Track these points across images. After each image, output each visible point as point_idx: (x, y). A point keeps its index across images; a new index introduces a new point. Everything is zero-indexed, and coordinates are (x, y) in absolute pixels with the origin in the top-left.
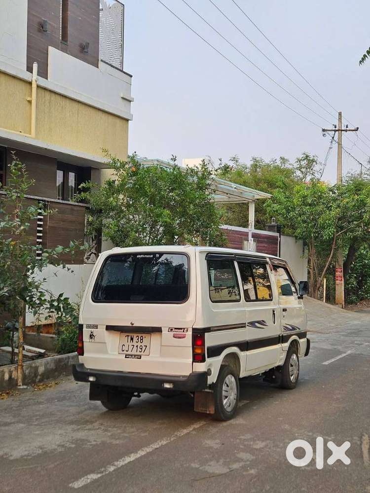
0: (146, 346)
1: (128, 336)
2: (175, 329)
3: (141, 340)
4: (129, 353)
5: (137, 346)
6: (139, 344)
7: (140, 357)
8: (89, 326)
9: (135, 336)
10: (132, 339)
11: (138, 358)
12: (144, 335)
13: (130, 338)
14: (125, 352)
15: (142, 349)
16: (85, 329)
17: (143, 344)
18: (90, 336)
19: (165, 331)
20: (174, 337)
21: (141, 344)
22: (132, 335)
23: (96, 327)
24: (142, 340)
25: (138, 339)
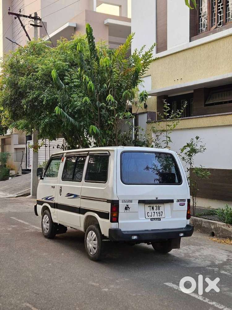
0: (162, 212)
1: (150, 206)
2: (180, 200)
3: (158, 208)
4: (153, 217)
5: (157, 213)
6: (158, 211)
7: (160, 219)
9: (154, 205)
10: (153, 208)
11: (159, 220)
12: (160, 205)
14: (150, 217)
15: (160, 214)
16: (120, 203)
17: (160, 211)
18: (126, 207)
19: (175, 201)
20: (180, 205)
22: (153, 205)
23: (131, 201)
24: (159, 208)
25: (157, 208)
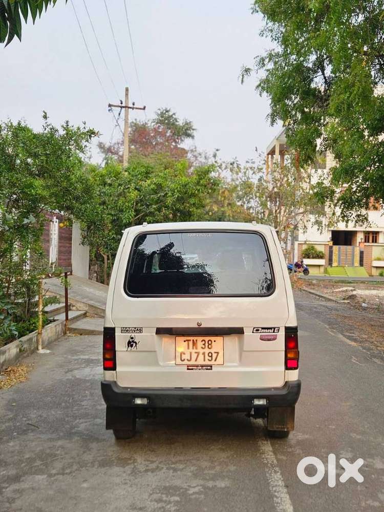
0: (218, 353)
1: (188, 341)
2: (263, 328)
3: (209, 344)
4: (193, 362)
5: (204, 354)
6: (207, 351)
7: (210, 367)
8: (125, 330)
9: (200, 339)
10: (194, 343)
11: (209, 369)
12: (213, 338)
13: (191, 343)
14: (186, 362)
15: (211, 356)
16: (118, 334)
17: (212, 351)
18: (129, 342)
19: (248, 333)
20: (262, 339)
21: (210, 351)
22: (195, 338)
23: (140, 330)
24: (211, 344)
25: (204, 344)
